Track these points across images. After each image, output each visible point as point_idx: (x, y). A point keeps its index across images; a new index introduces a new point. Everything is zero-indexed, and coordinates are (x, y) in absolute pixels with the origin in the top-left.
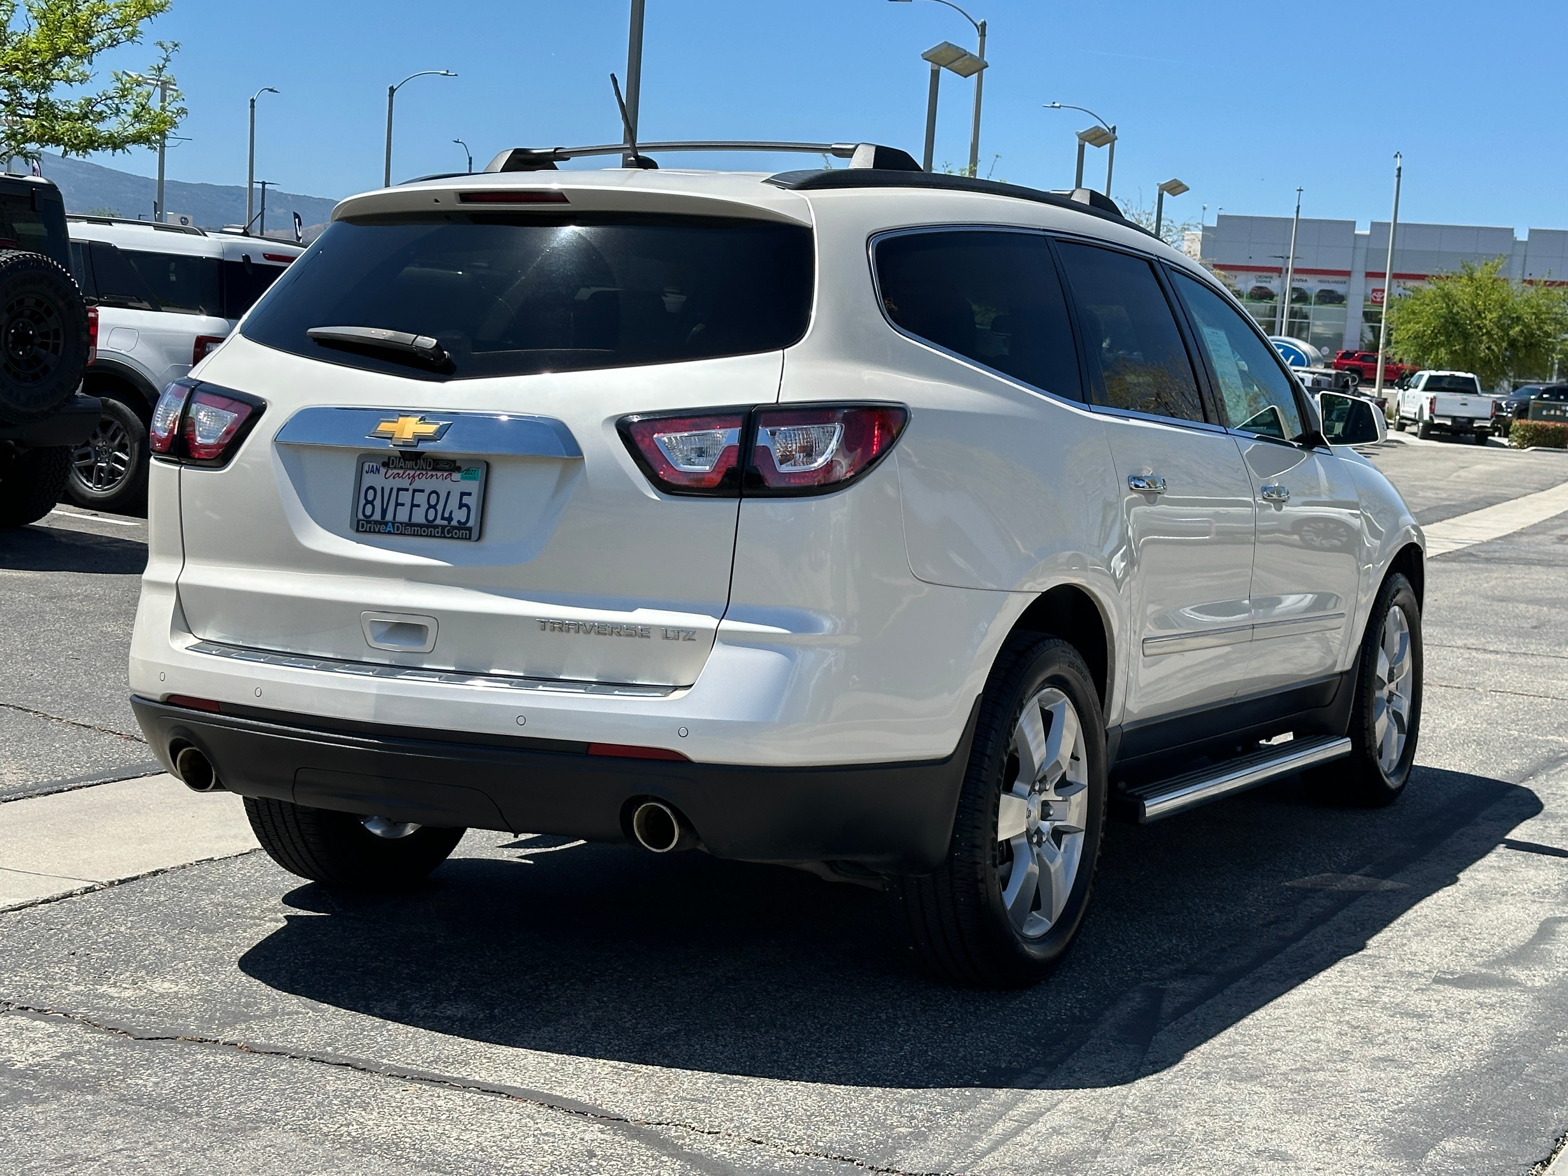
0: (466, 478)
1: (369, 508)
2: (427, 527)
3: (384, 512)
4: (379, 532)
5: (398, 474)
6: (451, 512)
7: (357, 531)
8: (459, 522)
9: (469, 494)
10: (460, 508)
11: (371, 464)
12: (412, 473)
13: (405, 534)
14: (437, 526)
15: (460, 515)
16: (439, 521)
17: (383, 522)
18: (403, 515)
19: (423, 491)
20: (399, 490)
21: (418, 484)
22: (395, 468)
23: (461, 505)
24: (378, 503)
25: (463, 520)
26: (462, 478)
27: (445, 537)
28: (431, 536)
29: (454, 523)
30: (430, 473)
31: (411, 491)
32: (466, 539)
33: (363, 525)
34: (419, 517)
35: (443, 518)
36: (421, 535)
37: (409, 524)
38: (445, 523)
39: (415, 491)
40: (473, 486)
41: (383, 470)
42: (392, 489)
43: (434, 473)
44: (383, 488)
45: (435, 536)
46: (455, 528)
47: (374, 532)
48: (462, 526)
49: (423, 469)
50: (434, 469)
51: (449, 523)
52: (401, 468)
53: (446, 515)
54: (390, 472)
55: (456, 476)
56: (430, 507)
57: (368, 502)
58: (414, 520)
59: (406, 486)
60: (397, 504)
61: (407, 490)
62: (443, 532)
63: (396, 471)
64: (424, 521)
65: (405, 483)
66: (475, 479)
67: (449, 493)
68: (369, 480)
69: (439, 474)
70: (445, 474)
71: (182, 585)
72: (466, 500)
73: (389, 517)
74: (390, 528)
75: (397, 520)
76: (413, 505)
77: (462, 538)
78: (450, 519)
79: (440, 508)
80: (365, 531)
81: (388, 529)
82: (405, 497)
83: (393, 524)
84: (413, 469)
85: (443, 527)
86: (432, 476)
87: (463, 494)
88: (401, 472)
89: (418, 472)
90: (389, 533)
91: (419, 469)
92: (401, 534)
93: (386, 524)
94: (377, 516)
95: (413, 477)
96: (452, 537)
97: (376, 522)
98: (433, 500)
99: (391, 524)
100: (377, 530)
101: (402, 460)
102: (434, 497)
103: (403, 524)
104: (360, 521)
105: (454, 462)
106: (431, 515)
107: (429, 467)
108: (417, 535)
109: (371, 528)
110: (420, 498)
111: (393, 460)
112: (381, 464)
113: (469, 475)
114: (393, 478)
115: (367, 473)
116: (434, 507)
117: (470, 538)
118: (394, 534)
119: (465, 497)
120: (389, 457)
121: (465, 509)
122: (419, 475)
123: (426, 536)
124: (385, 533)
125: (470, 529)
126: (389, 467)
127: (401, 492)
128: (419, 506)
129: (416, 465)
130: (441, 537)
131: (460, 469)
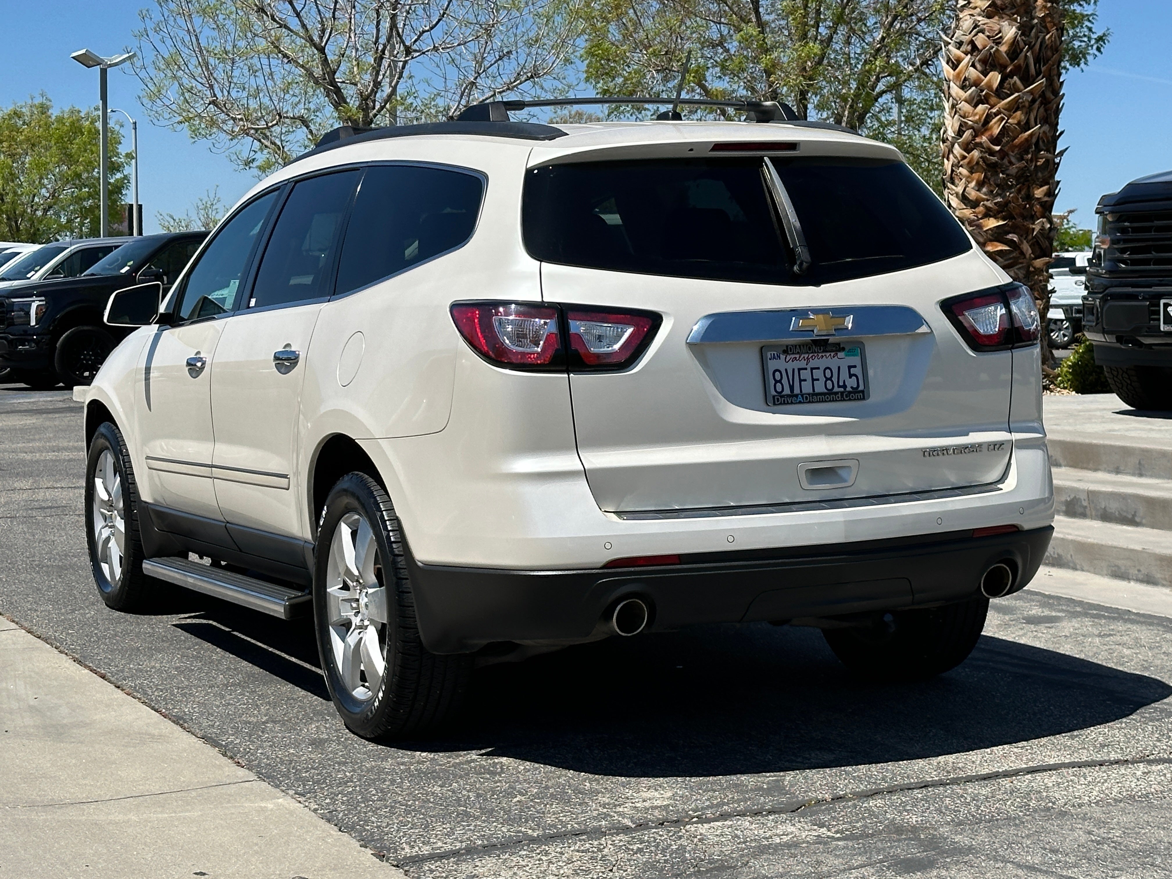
0: (849, 355)
1: (779, 386)
2: (829, 394)
3: (792, 388)
4: (792, 403)
5: (796, 358)
6: (844, 382)
7: (774, 404)
8: (852, 387)
9: (855, 367)
10: (850, 377)
11: (772, 353)
12: (806, 356)
13: (813, 402)
14: (836, 393)
15: (851, 383)
16: (836, 389)
17: (792, 395)
18: (807, 388)
19: (818, 368)
20: (799, 370)
21: (813, 363)
22: (793, 353)
23: (851, 376)
24: (785, 381)
25: (855, 386)
26: (846, 356)
27: (844, 400)
28: (833, 401)
29: (849, 389)
30: (820, 355)
31: (809, 370)
32: (861, 399)
33: (778, 399)
34: (820, 388)
35: (839, 386)
36: (826, 401)
37: (814, 394)
38: (842, 390)
39: (812, 369)
40: (855, 360)
41: (783, 357)
42: (794, 370)
43: (823, 354)
44: (786, 370)
45: (836, 400)
46: (850, 392)
47: (788, 403)
48: (855, 390)
49: (815, 352)
50: (824, 351)
51: (845, 389)
52: (798, 353)
53: (841, 384)
54: (789, 357)
55: (841, 354)
56: (827, 379)
57: (776, 382)
58: (816, 391)
59: (806, 367)
60: (801, 381)
61: (806, 369)
62: (842, 396)
63: (793, 356)
65: (802, 364)
66: (856, 355)
67: (839, 368)
68: (773, 365)
69: (828, 354)
70: (832, 354)
71: (588, 470)
72: (853, 371)
73: (797, 391)
74: (800, 398)
75: (803, 392)
76: (813, 380)
77: (858, 399)
78: (844, 386)
79: (835, 379)
80: (781, 404)
81: (799, 400)
82: (806, 375)
83: (802, 396)
84: (807, 353)
85: (842, 393)
86: (822, 357)
87: (850, 367)
88: (797, 356)
89: (811, 355)
90: (800, 402)
91: (812, 353)
92: (809, 402)
93: (797, 396)
94: (787, 391)
95: (808, 359)
96: (850, 400)
97: (788, 396)
98: (828, 375)
99: (800, 396)
100: (790, 402)
101: (798, 347)
102: (828, 372)
103: (809, 394)
104: (774, 397)
105: (839, 344)
106: (829, 385)
107: (820, 349)
108: (822, 401)
109: (784, 401)
110: (817, 374)
111: (790, 348)
112: (781, 352)
113: (851, 352)
114: (793, 361)
115: (770, 359)
116: (830, 379)
117: (864, 399)
118: (804, 403)
119: (852, 369)
120: (787, 346)
121: (854, 378)
122: (812, 357)
123: (830, 401)
124: (797, 403)
125: (863, 392)
126: (788, 354)
127: (801, 371)
128: (818, 380)
129: (810, 350)
130: (841, 400)
131: (843, 349)
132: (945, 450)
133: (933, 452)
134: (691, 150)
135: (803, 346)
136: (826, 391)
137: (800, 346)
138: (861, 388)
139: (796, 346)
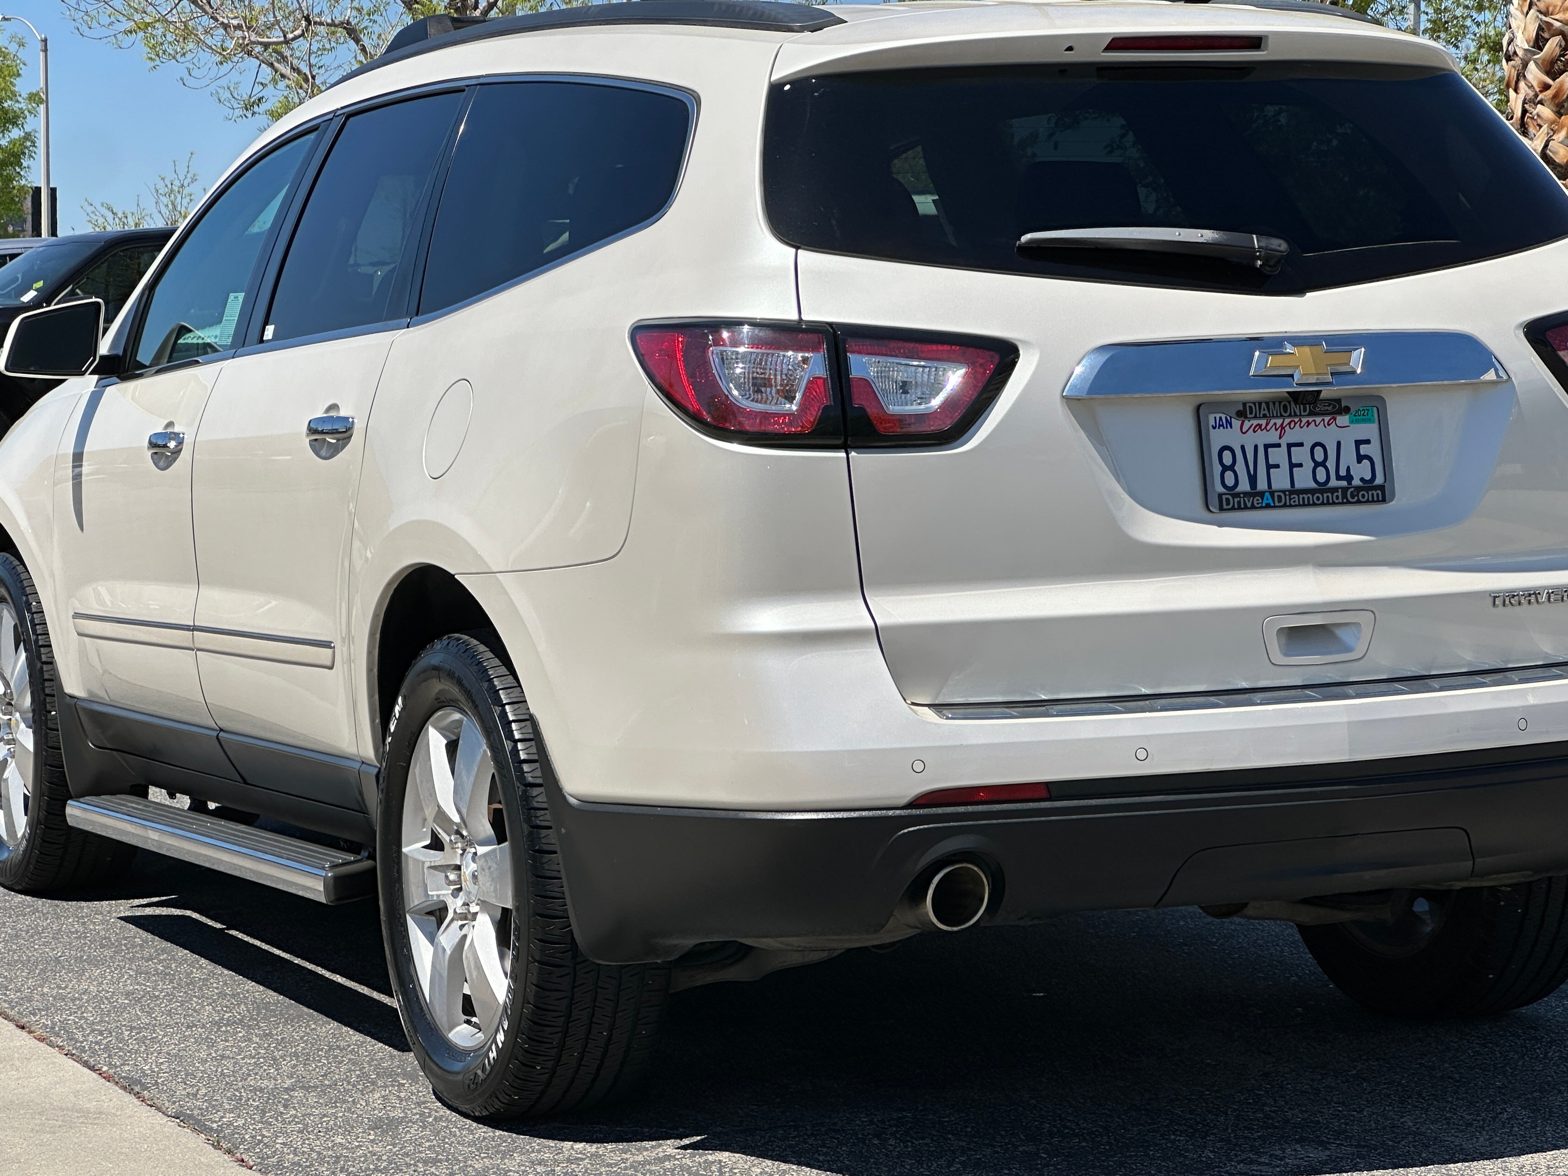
0: (1357, 421)
1: (1229, 475)
2: (1321, 492)
3: (1253, 479)
4: (1253, 507)
5: (1260, 426)
6: (1348, 469)
7: (1221, 509)
8: (1362, 479)
9: (1368, 442)
10: (1359, 462)
11: (1218, 416)
12: (1279, 422)
13: (1291, 506)
14: (1335, 490)
15: (1361, 472)
16: (1334, 483)
17: (1254, 493)
18: (1281, 481)
19: (1301, 445)
20: (1267, 447)
21: (1292, 436)
22: (1255, 417)
23: (1360, 458)
24: (1240, 467)
25: (1368, 477)
26: (1352, 422)
27: (1349, 502)
28: (1328, 504)
29: (1356, 482)
30: (1304, 420)
31: (1284, 448)
32: (1378, 501)
33: (1228, 500)
34: (1304, 479)
35: (1339, 478)
36: (1314, 504)
37: (1294, 491)
38: (1344, 483)
39: (1290, 446)
40: (1369, 431)
41: (1236, 423)
42: (1256, 447)
43: (1311, 419)
44: (1243, 447)
45: (1334, 503)
46: (1358, 488)
47: (1246, 508)
48: (1368, 485)
49: (1296, 415)
50: (1311, 414)
51: (1350, 483)
52: (1265, 416)
53: (1343, 472)
54: (1247, 424)
55: (1343, 420)
56: (1317, 464)
57: (1225, 468)
58: (1298, 485)
59: (1277, 441)
60: (1269, 467)
61: (1278, 445)
62: (1344, 496)
63: (1255, 422)
64: (1313, 485)
65: (1272, 437)
66: (1370, 421)
67: (1339, 443)
68: (1218, 438)
69: (1318, 419)
70: (1327, 419)
71: (884, 628)
72: (1364, 450)
73: (1262, 485)
74: (1267, 499)
75: (1274, 487)
76: (1292, 466)
77: (1373, 501)
78: (1349, 477)
79: (1331, 464)
80: (1233, 509)
81: (1265, 502)
82: (1278, 456)
83: (1272, 494)
84: (1282, 416)
85: (1345, 490)
86: (1308, 423)
87: (1358, 443)
88: (1263, 422)
89: (1287, 421)
90: (1268, 506)
91: (1290, 416)
92: (1285, 506)
93: (1262, 494)
94: (1244, 486)
95: (1282, 427)
96: (1359, 502)
97: (1246, 494)
98: (1319, 455)
99: (1267, 494)
100: (1249, 505)
101: (1264, 405)
102: (1319, 451)
103: (1284, 492)
104: (1220, 495)
105: (1338, 401)
106: (1321, 475)
107: (1305, 411)
108: (1309, 505)
109: (1239, 502)
110: (1299, 454)
111: (1250, 407)
112: (1234, 415)
113: (1361, 417)
114: (1254, 432)
115: (1214, 428)
116: (1323, 464)
117: (1384, 500)
118: (1275, 507)
119: (1362, 447)
120: (1244, 404)
121: (1366, 462)
122: (1289, 424)
123: (1323, 504)
124: (1262, 507)
125: (1382, 488)
126: (1246, 417)
127: (1269, 450)
128: (1300, 465)
129: (1286, 412)
130: (1343, 503)
131: (1347, 410)
132: (1532, 595)
133: (1511, 598)
134: (1070, 49)
135: (1274, 403)
136: (1314, 485)
137: (1267, 404)
138: (1379, 480)
139: (1260, 404)
